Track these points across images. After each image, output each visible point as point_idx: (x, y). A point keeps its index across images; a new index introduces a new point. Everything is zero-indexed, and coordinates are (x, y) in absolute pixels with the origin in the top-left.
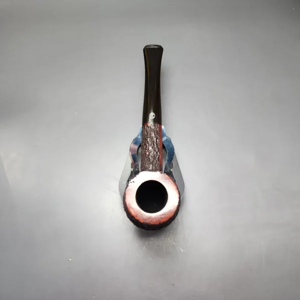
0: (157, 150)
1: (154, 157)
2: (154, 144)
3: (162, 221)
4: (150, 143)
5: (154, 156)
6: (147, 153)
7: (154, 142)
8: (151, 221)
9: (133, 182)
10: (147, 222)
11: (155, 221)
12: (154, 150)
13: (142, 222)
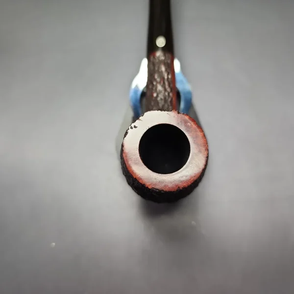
0: (169, 90)
1: (165, 100)
2: (164, 83)
3: (182, 186)
4: (158, 80)
5: (165, 98)
6: (155, 95)
7: (163, 78)
8: (165, 186)
9: (135, 127)
10: (157, 187)
11: (170, 185)
12: (165, 90)
13: (150, 187)
